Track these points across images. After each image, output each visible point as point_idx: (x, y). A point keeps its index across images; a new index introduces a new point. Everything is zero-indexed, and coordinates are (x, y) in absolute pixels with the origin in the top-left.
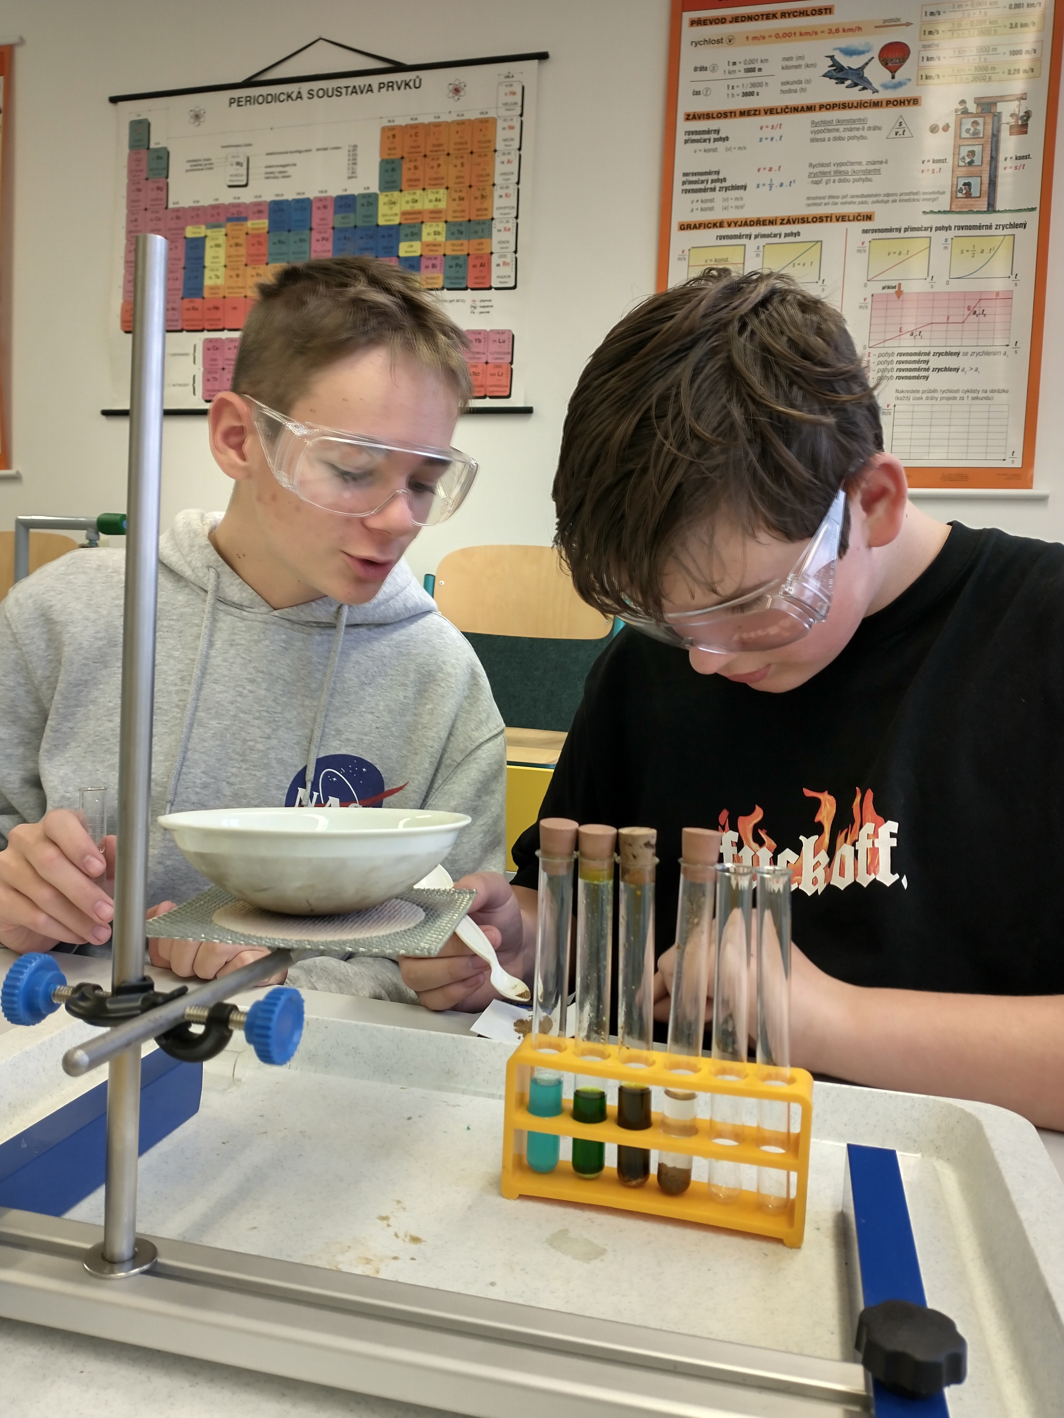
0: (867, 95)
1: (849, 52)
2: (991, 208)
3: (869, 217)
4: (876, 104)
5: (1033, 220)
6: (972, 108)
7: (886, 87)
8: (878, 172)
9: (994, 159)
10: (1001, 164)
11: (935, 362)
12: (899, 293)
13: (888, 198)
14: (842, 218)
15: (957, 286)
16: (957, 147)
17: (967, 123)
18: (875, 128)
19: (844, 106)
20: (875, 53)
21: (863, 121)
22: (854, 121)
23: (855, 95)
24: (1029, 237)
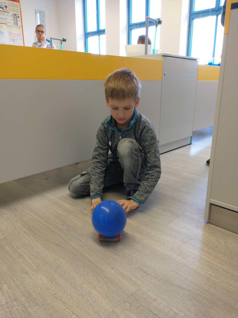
0: (4, 11)
1: (2, 5)
2: (17, 25)
3: (7, 24)
4: (5, 12)
5: (21, 27)
6: (14, 14)
7: (6, 10)
8: (6, 19)
9: (17, 20)
10: (18, 21)
11: (15, 40)
12: (11, 33)
13: (8, 22)
14: (4, 24)
15: (16, 33)
16: (13, 18)
17: (14, 16)
18: (6, 14)
19: (2, 11)
20: (4, 6)
21: (4, 13)
22: (3, 13)
23: (3, 10)
24: (21, 29)
